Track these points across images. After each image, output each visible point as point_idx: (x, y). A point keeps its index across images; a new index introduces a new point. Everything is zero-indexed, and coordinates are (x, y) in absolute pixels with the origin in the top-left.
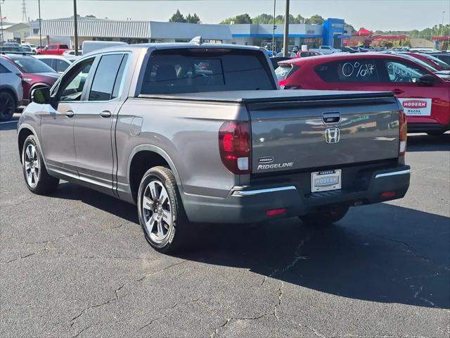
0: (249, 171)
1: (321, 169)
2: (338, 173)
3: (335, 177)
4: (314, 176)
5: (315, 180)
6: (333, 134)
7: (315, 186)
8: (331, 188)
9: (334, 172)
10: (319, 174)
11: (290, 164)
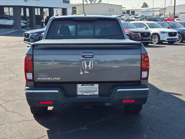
0: (33, 80)
1: (83, 83)
2: (96, 86)
3: (94, 88)
4: (79, 86)
5: (80, 88)
6: (88, 64)
7: (80, 92)
8: (92, 94)
9: (93, 85)
10: (82, 85)
11: (59, 79)
